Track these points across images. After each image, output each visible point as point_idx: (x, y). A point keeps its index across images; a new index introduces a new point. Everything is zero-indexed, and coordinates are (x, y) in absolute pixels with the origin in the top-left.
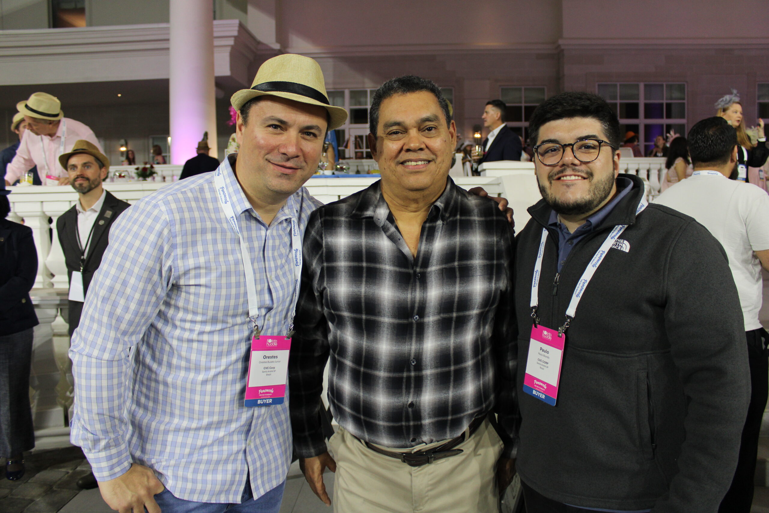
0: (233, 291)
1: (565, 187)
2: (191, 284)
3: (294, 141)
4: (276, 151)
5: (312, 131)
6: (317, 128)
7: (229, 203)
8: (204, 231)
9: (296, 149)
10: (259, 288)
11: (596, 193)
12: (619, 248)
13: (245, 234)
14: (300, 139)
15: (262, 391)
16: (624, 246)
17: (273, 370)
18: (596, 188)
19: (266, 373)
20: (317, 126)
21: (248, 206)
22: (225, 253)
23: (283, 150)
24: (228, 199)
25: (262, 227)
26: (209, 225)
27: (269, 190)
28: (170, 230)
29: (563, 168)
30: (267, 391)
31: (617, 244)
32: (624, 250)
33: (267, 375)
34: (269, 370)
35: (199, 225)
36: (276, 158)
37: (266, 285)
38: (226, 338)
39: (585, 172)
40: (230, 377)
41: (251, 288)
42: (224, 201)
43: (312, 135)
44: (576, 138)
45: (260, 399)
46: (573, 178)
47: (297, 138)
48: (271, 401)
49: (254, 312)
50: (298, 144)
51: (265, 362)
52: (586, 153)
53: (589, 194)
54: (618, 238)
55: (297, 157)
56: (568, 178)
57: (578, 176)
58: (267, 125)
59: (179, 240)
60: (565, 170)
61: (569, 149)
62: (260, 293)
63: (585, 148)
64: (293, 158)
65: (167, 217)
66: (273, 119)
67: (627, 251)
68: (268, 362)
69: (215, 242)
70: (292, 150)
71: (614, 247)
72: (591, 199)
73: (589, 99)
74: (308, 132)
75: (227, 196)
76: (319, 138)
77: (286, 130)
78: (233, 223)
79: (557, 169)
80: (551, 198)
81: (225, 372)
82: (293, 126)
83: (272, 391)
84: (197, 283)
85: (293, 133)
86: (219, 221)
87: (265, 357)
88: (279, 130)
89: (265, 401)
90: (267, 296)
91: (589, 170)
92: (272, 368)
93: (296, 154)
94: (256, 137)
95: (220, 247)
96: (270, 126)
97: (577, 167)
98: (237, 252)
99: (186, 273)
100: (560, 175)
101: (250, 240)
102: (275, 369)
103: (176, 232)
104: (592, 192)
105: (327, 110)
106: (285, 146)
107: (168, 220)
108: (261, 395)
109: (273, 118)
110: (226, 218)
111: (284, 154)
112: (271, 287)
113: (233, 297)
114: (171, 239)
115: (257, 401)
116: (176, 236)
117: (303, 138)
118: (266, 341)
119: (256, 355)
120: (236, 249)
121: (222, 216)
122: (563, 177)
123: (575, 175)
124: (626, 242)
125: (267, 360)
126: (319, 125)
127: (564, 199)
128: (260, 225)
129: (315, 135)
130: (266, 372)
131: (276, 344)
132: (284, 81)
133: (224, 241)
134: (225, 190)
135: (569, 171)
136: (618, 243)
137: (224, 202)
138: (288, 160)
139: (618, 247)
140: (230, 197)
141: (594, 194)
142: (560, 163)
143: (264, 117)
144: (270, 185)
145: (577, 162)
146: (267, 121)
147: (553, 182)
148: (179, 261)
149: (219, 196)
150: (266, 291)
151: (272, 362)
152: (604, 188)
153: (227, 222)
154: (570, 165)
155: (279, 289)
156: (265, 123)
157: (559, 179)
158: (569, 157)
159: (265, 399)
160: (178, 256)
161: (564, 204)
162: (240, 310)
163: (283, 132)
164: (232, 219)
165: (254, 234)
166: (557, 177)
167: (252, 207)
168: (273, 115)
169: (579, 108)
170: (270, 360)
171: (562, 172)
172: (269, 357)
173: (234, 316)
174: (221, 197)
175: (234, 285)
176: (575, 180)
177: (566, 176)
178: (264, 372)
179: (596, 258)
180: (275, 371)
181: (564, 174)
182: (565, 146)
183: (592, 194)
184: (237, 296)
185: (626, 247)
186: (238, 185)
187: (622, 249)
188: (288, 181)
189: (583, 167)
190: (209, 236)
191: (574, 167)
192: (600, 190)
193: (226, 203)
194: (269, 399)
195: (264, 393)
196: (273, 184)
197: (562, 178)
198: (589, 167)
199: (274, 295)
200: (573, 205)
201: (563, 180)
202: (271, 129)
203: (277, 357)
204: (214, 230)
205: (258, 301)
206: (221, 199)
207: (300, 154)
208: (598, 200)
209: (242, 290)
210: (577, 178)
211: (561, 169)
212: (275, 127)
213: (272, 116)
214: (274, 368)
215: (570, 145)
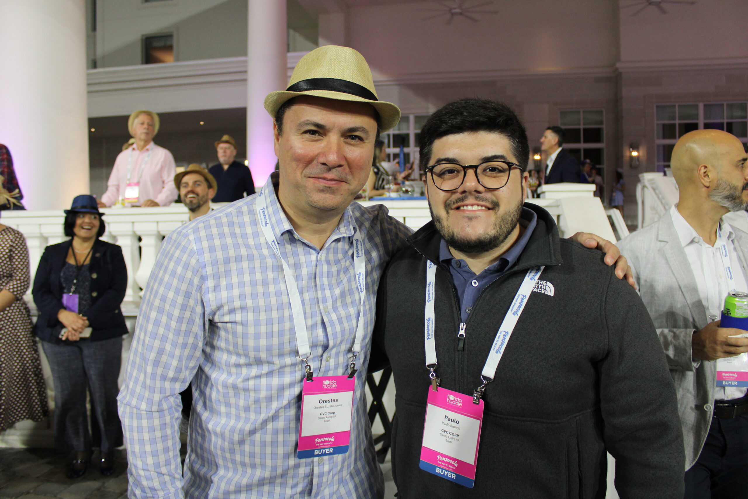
0: (276, 328)
1: (466, 220)
2: (225, 321)
3: (334, 147)
4: (315, 162)
5: (357, 133)
6: (363, 129)
7: (269, 226)
8: (239, 259)
9: (338, 157)
10: (310, 322)
11: (503, 227)
12: (543, 291)
13: (291, 260)
14: (343, 144)
15: (319, 440)
16: (547, 288)
17: (332, 415)
18: (503, 220)
19: (324, 420)
20: (362, 127)
21: (287, 226)
22: (265, 283)
23: (322, 160)
24: (268, 222)
25: (312, 251)
26: (244, 251)
27: (312, 207)
28: (198, 260)
29: (464, 195)
30: (326, 439)
31: (538, 286)
32: (548, 294)
33: (325, 421)
34: (328, 415)
35: (232, 253)
36: (315, 169)
37: (319, 318)
38: (275, 381)
39: (490, 201)
40: (281, 424)
41: (300, 323)
42: (264, 223)
43: (357, 139)
44: (479, 158)
45: (318, 450)
46: (475, 208)
47: (339, 145)
48: (331, 450)
49: (304, 349)
50: (339, 150)
51: (322, 407)
52: (491, 177)
53: (495, 229)
54: (539, 279)
55: (340, 166)
56: (469, 208)
57: (482, 206)
58: (302, 131)
59: (209, 271)
60: (466, 197)
61: (471, 172)
62: (311, 328)
63: (490, 170)
64: (334, 168)
65: (194, 245)
66: (309, 124)
67: (552, 294)
68: (326, 407)
69: (252, 271)
70: (332, 158)
71: (535, 290)
72: (496, 234)
73: (495, 109)
74: (352, 136)
75: (267, 218)
76: (366, 141)
77: (325, 135)
78: (275, 247)
79: (457, 196)
80: (448, 231)
81: (274, 417)
82: (332, 129)
83: (332, 439)
84: (232, 320)
85: (334, 138)
86: (259, 247)
87: (321, 401)
88: (317, 137)
89: (324, 451)
90: (320, 332)
91: (495, 199)
92: (331, 413)
93: (338, 163)
94: (291, 148)
95: (259, 276)
96: (306, 132)
97: (481, 195)
98: (281, 281)
99: (219, 308)
100: (460, 204)
101: (297, 266)
102: (334, 415)
103: (205, 262)
104: (498, 226)
105: (374, 107)
106: (323, 154)
107: (195, 249)
108: (318, 445)
109: (309, 122)
110: (267, 243)
111: (324, 164)
112: (326, 320)
113: (276, 334)
114: (200, 270)
115: (314, 451)
116: (205, 267)
117: (346, 143)
118: (321, 383)
119: (309, 401)
120: (280, 277)
121: (262, 241)
122: (463, 206)
123: (478, 205)
124: (549, 284)
125: (324, 404)
126: (365, 126)
127: (464, 235)
128: (308, 249)
129: (361, 139)
130: (323, 418)
131: (335, 386)
132: (319, 77)
133: (264, 270)
134: (266, 211)
135: (471, 200)
136: (540, 286)
137: (264, 225)
138: (330, 169)
139: (541, 291)
140: (270, 219)
141: (500, 228)
142: (460, 190)
143: (299, 122)
144: (312, 201)
145: (481, 189)
146: (302, 126)
147: (451, 212)
148: (210, 295)
149: (259, 218)
150: (320, 326)
151: (331, 406)
152: (512, 220)
153: (268, 246)
154: (474, 193)
155: (336, 322)
156: (299, 130)
157: (458, 208)
158: (471, 182)
159: (324, 449)
160: (210, 289)
161: (464, 240)
162: (287, 348)
163: (322, 138)
164: (273, 243)
165: (302, 258)
166: (456, 205)
167: (292, 228)
168: (308, 118)
169: (482, 119)
170: (328, 404)
171: (462, 200)
172: (326, 401)
173: (281, 355)
174: (261, 219)
175: (275, 320)
176: (478, 210)
177: (467, 206)
178: (321, 418)
179: (515, 303)
180: (335, 416)
181: (466, 202)
182: (465, 168)
183: (498, 229)
184: (281, 333)
185: (550, 290)
186: (278, 204)
187: (546, 293)
188: (333, 196)
189: (489, 195)
190: (245, 265)
191: (477, 195)
192: (507, 223)
193: (266, 226)
194: (329, 448)
195: (322, 442)
196: (315, 200)
197: (462, 208)
198: (494, 195)
199: (329, 330)
200: (475, 242)
201: (464, 210)
202: (307, 136)
203: (337, 400)
204: (251, 258)
205: (309, 338)
206: (262, 221)
207: (342, 163)
208: (504, 234)
209: (287, 325)
210: (480, 208)
211: (461, 196)
212: (312, 132)
213: (307, 120)
214: (334, 413)
215: (471, 167)
